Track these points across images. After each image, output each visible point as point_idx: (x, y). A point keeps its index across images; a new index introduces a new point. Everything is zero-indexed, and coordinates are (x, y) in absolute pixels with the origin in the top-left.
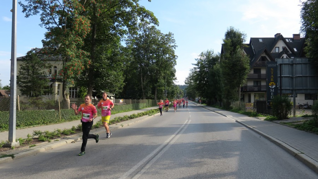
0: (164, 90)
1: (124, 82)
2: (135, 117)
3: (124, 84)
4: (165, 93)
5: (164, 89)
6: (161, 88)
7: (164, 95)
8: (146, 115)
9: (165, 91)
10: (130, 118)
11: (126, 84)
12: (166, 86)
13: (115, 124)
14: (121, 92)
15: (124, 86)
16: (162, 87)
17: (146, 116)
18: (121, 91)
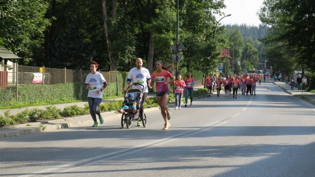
0: (172, 43)
1: (47, 16)
2: (77, 114)
3: (47, 21)
4: (176, 52)
5: (174, 40)
6: (163, 36)
7: (174, 56)
8: (109, 110)
9: (177, 46)
10: (65, 116)
11: (53, 22)
12: (179, 29)
13: (26, 124)
14: (38, 46)
15: (48, 27)
16: (168, 31)
17: (108, 112)
18: (37, 43)
